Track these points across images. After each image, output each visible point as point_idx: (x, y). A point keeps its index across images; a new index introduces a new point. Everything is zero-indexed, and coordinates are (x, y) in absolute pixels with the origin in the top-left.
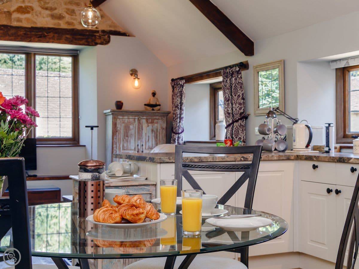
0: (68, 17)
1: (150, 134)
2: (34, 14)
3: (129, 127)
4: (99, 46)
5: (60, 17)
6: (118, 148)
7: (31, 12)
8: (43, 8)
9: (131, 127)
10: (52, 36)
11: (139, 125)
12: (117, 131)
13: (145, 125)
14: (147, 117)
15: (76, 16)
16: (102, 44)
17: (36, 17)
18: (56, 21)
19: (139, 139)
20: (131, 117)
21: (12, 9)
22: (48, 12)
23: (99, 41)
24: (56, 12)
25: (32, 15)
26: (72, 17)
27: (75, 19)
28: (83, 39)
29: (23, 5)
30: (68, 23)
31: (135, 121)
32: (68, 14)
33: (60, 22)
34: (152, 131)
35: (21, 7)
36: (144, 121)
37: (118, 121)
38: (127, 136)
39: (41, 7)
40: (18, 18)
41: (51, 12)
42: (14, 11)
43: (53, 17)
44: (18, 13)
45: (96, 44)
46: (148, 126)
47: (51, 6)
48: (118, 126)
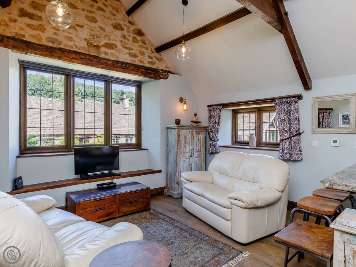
0: (140, 57)
1: (197, 142)
2: (117, 51)
3: (187, 138)
4: (161, 79)
5: (135, 56)
6: (180, 152)
7: (115, 48)
8: (123, 47)
9: (188, 137)
10: (132, 68)
11: (192, 136)
12: (180, 140)
13: (195, 136)
14: (196, 130)
15: (145, 57)
16: (164, 78)
17: (119, 53)
18: (133, 58)
19: (192, 145)
20: (187, 130)
21: (101, 44)
22: (127, 51)
23: (162, 76)
24: (132, 51)
25: (116, 51)
26: (143, 57)
27: (145, 59)
28: (152, 73)
29: (109, 42)
30: (141, 61)
31: (190, 133)
32: (140, 54)
33: (136, 59)
34: (199, 139)
35: (108, 43)
36: (194, 133)
37: (181, 133)
38: (185, 144)
39: (122, 46)
40: (106, 52)
41: (129, 51)
42: (102, 46)
43: (130, 54)
44: (105, 48)
45: (160, 78)
46: (197, 136)
47: (129, 46)
48: (181, 136)
